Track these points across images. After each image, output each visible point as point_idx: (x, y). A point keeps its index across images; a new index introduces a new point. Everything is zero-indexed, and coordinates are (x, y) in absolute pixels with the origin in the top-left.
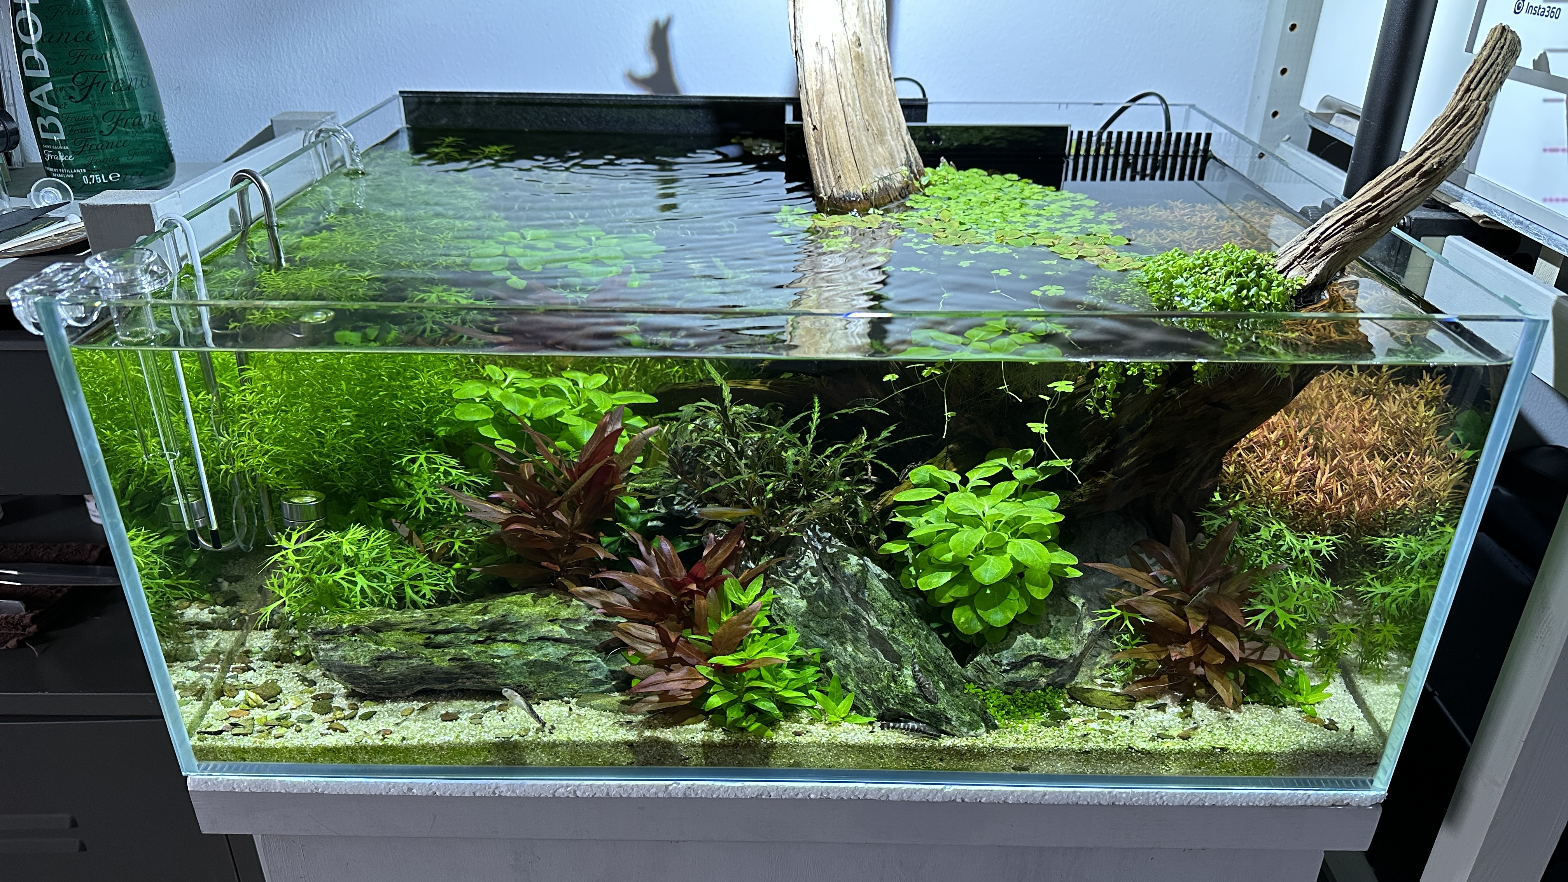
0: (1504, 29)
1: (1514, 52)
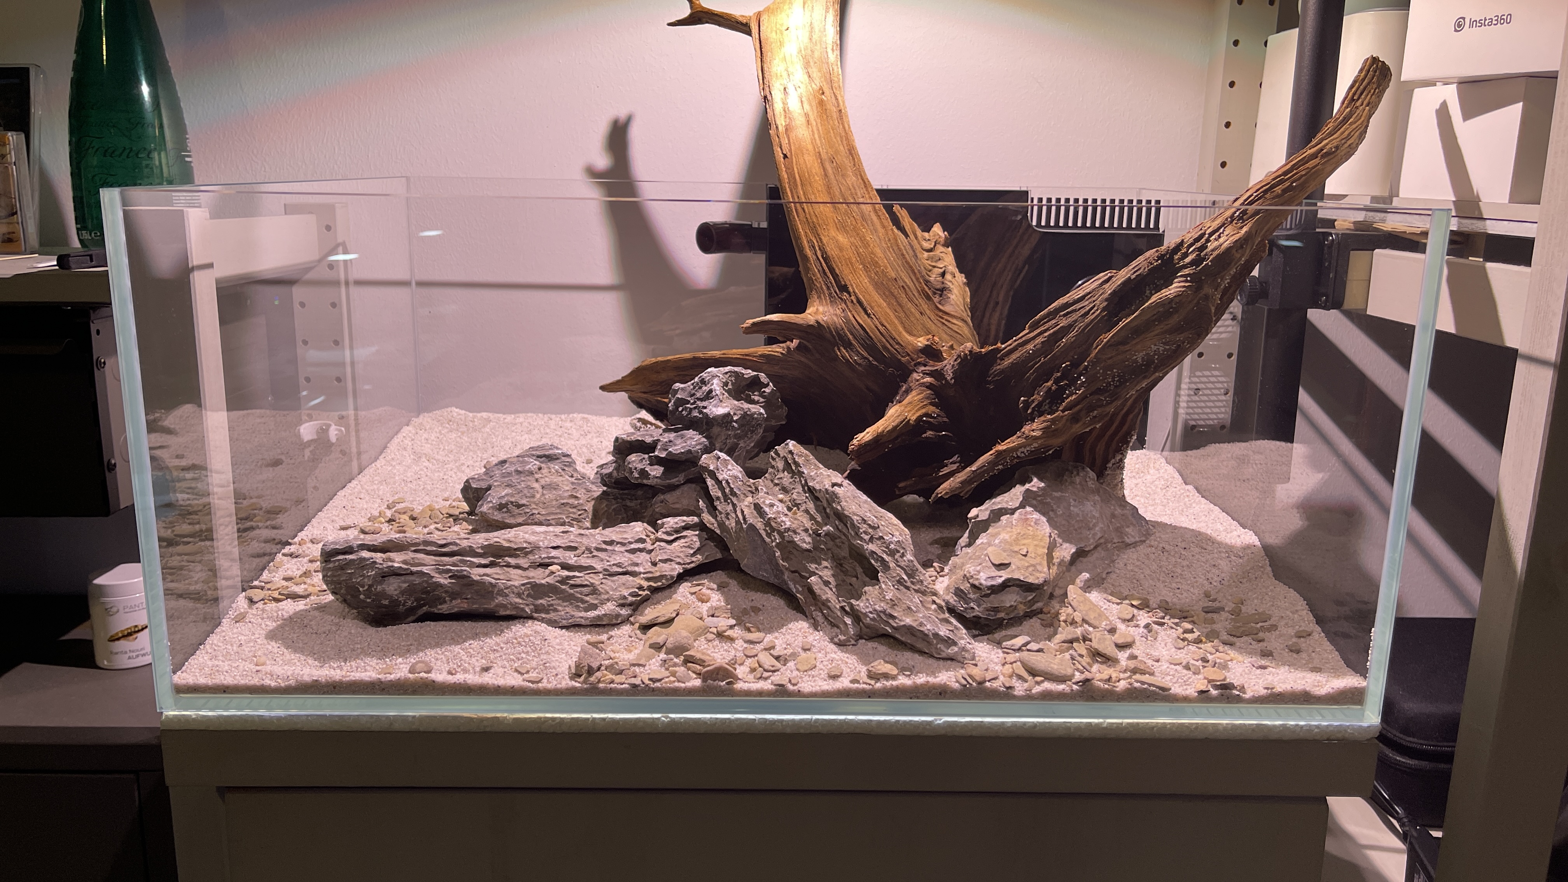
0: (1378, 60)
1: (1386, 75)
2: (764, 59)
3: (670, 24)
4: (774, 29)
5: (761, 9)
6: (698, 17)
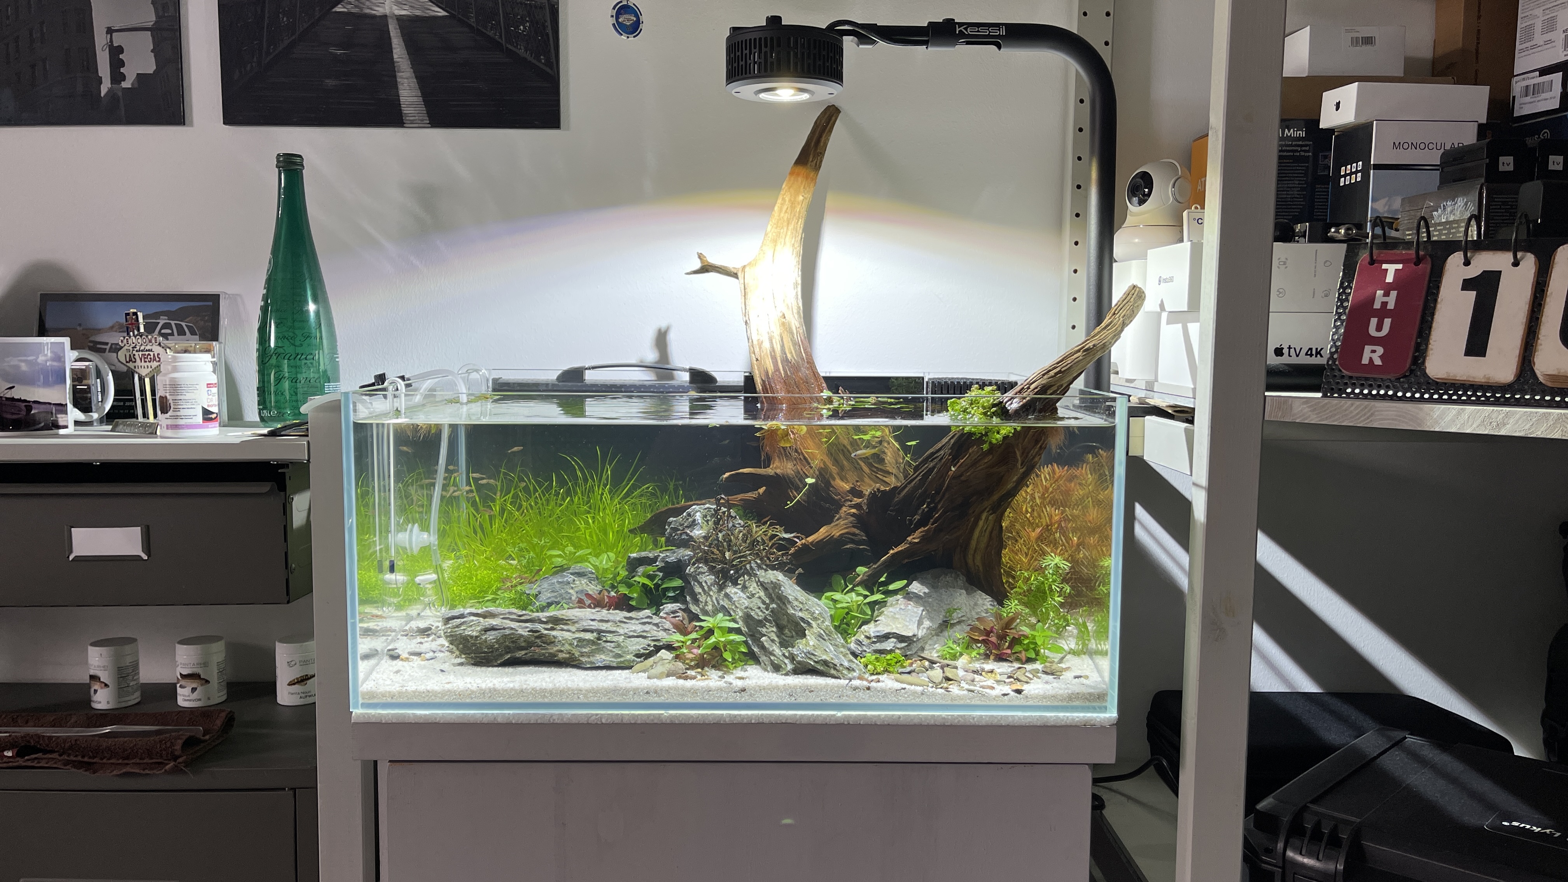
0: (1134, 286)
1: (1141, 297)
2: (746, 293)
3: (687, 273)
4: (753, 276)
5: (746, 261)
6: (706, 268)
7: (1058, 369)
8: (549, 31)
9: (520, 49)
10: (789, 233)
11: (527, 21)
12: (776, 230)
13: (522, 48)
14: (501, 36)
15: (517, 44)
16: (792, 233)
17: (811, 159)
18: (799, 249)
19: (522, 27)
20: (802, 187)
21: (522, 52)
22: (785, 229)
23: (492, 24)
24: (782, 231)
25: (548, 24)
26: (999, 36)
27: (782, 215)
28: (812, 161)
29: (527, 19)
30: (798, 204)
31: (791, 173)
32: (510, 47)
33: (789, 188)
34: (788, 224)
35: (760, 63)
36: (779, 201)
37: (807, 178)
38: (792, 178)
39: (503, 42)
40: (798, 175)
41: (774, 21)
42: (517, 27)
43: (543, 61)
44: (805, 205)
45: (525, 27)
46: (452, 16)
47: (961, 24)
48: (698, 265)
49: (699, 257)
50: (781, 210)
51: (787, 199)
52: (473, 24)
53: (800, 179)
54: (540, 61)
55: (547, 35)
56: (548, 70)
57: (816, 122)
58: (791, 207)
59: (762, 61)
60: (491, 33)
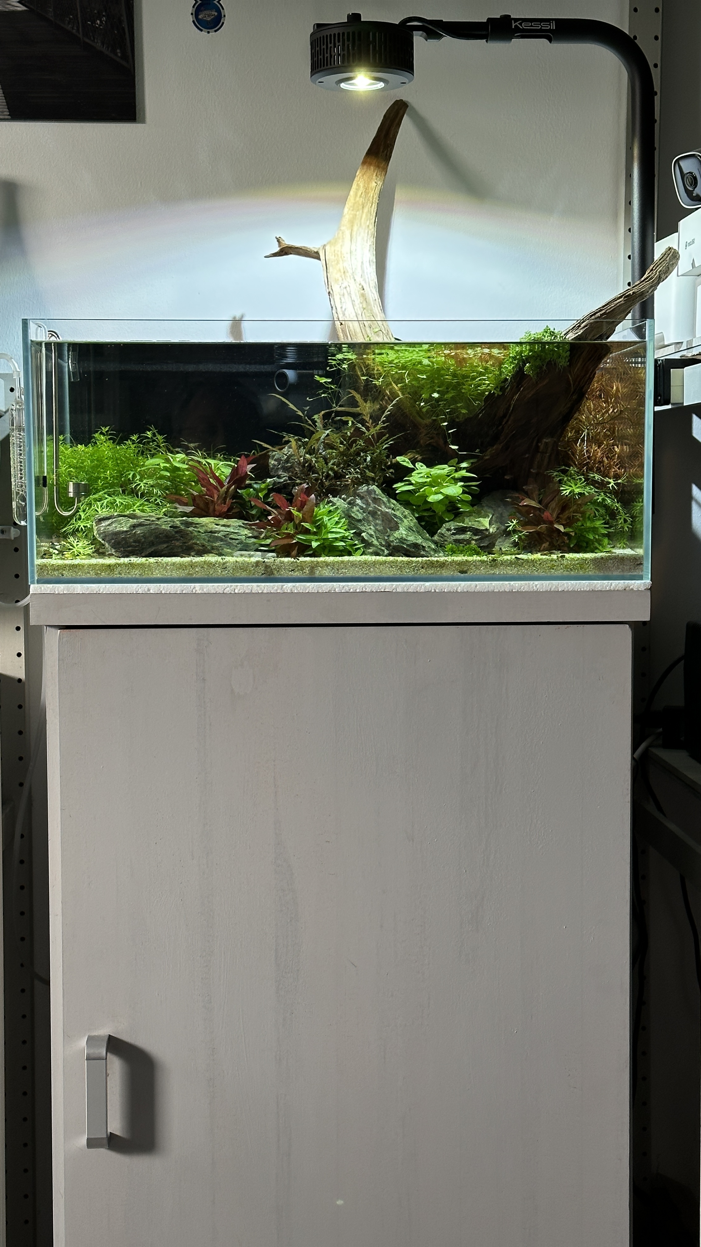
0: (670, 248)
1: (676, 257)
2: (328, 271)
3: (265, 257)
4: (334, 254)
5: (325, 243)
6: (285, 251)
7: (603, 311)
8: (125, 25)
9: (97, 42)
10: (364, 216)
11: (104, 16)
12: (352, 212)
13: (99, 41)
14: (78, 30)
15: (94, 38)
16: (367, 215)
17: (381, 150)
18: (372, 229)
19: (98, 22)
20: (375, 175)
21: (98, 45)
22: (361, 211)
23: (70, 18)
24: (358, 213)
25: (124, 18)
26: (550, 31)
27: (358, 199)
28: (383, 152)
29: (104, 14)
30: (372, 189)
31: (364, 163)
32: (87, 40)
33: (363, 175)
34: (363, 207)
35: (344, 55)
36: (354, 186)
37: (378, 167)
38: (365, 167)
39: (81, 36)
40: (370, 164)
41: (355, 18)
42: (94, 22)
43: (119, 55)
44: (377, 191)
45: (101, 22)
46: (31, 11)
47: (516, 20)
48: (277, 249)
49: (278, 241)
50: (356, 195)
51: (361, 185)
52: (51, 18)
53: (372, 168)
54: (116, 55)
55: (123, 29)
56: (124, 63)
57: (385, 116)
58: (365, 192)
59: (346, 52)
60: (69, 27)
